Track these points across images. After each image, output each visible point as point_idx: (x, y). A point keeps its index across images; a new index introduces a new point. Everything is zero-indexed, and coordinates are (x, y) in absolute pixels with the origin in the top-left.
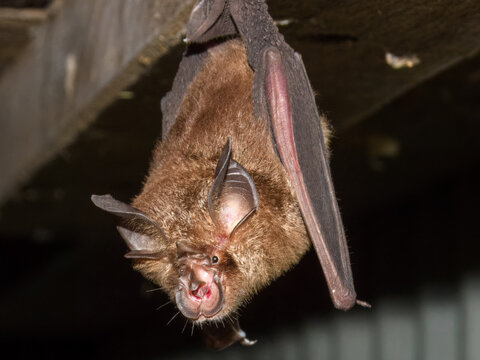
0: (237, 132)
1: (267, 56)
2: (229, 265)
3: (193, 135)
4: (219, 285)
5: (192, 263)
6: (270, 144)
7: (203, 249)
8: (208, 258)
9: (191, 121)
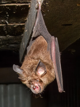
0: (43, 54)
1: (52, 38)
2: (41, 82)
3: (33, 54)
4: (39, 86)
5: (33, 82)
6: (50, 56)
7: (35, 79)
8: (36, 81)
9: (32, 51)
